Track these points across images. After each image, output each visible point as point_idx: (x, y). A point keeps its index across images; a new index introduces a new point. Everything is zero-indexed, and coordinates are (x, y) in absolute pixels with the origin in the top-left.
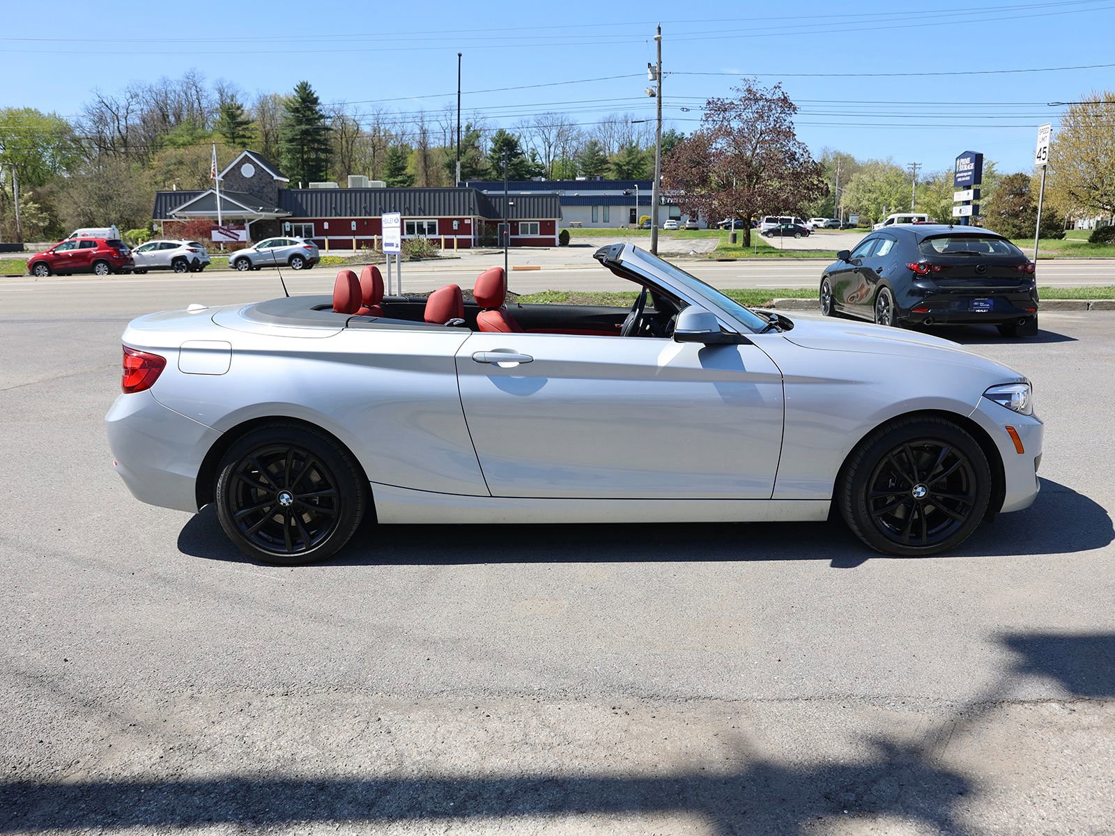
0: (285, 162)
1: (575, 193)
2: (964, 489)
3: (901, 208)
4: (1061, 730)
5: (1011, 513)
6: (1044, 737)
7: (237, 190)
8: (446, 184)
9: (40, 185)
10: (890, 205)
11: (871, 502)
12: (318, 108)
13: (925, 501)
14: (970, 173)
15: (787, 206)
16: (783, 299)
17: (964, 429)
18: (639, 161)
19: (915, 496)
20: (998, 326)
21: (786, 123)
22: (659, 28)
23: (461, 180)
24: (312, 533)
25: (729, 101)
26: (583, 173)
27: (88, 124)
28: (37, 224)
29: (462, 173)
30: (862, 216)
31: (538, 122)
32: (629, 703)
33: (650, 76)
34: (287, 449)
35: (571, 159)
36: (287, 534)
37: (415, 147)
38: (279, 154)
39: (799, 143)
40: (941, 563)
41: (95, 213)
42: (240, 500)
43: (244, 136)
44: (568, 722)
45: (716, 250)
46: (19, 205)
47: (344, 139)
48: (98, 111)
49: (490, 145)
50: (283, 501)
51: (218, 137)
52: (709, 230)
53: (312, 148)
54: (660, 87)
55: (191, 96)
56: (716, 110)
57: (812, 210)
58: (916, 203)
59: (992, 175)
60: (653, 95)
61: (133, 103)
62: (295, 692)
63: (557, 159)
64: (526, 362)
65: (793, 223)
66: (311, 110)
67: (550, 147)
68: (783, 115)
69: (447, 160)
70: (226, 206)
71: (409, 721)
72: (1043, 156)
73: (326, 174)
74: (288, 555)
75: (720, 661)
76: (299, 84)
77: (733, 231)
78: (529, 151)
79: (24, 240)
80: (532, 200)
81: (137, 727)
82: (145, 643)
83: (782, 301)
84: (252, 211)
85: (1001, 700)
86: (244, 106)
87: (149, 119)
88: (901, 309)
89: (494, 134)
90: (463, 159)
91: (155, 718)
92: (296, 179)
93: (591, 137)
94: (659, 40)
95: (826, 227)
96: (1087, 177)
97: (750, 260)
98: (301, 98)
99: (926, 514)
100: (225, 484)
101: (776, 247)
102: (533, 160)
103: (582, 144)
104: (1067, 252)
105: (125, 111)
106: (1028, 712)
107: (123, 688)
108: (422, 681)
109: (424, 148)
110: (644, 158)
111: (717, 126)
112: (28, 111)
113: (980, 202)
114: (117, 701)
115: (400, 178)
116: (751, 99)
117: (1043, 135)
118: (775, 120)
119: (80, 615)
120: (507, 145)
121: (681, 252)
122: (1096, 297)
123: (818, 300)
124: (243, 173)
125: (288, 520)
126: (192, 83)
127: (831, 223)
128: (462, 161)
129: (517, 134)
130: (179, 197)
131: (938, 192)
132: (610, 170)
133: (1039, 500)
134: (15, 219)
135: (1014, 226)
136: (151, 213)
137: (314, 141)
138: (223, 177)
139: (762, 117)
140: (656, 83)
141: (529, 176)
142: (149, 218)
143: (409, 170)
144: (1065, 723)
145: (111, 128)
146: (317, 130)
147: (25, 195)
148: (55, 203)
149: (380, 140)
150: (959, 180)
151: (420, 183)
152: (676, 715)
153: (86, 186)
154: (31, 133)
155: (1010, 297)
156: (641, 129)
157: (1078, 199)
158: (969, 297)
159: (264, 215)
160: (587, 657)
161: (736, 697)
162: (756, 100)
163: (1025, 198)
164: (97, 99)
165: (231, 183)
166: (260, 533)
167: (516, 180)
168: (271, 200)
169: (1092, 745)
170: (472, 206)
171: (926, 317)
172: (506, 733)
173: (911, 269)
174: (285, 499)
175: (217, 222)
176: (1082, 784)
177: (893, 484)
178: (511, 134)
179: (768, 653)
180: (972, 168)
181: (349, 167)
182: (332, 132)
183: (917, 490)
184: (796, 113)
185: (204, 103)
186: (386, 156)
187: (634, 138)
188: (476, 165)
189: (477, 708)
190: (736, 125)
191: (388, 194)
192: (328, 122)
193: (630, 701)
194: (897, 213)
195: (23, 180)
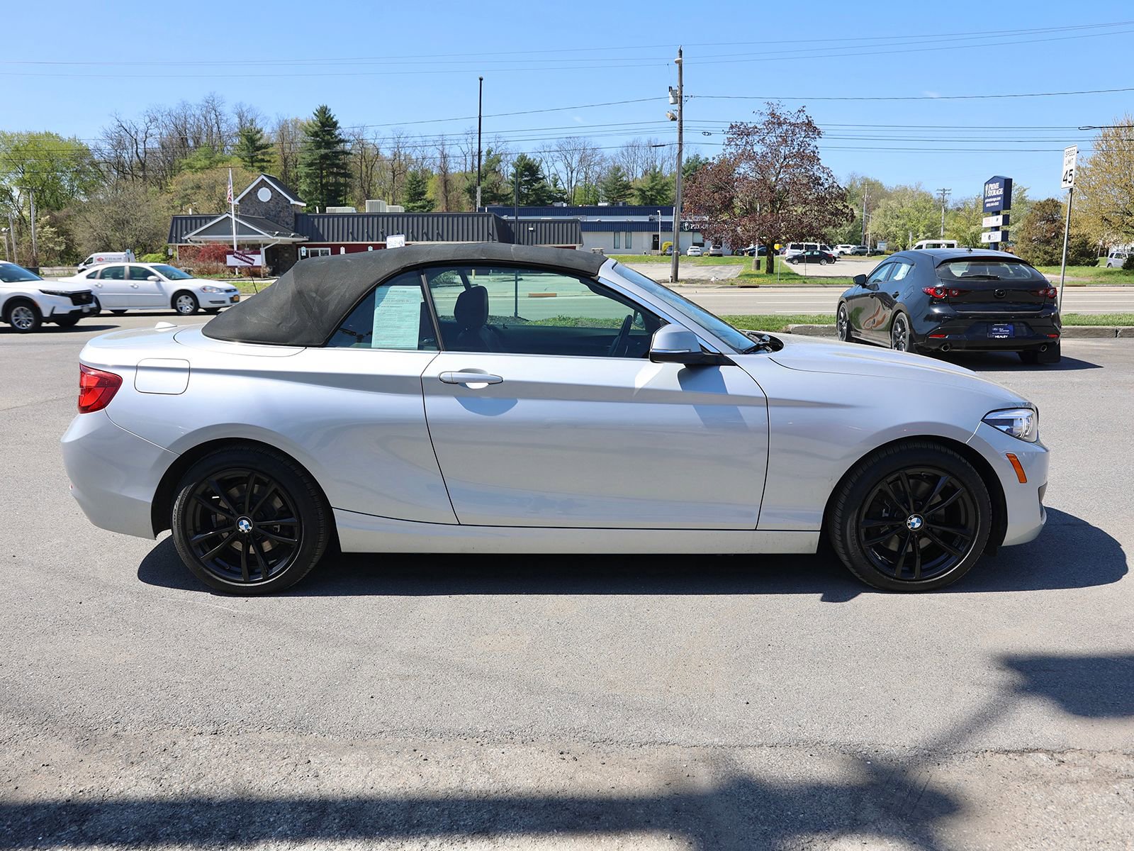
0: (304, 187)
1: (596, 219)
2: (963, 521)
3: (929, 234)
4: (1047, 783)
5: (1014, 546)
6: (1027, 791)
7: (254, 214)
8: (466, 209)
9: (58, 209)
10: (918, 231)
11: (863, 531)
12: (337, 132)
13: (921, 533)
14: (999, 198)
15: (811, 232)
16: (800, 325)
17: (965, 458)
18: (663, 187)
19: (910, 527)
20: (1019, 353)
21: (811, 148)
22: (681, 52)
23: (481, 205)
24: (270, 562)
25: (752, 125)
26: (606, 199)
27: (106, 147)
28: (53, 249)
29: (482, 198)
30: (891, 243)
31: (560, 146)
32: (579, 747)
33: (671, 100)
34: (249, 473)
35: (594, 184)
36: (243, 562)
37: (435, 171)
38: (298, 178)
39: (823, 168)
40: (934, 599)
41: (112, 238)
42: (198, 524)
43: (263, 160)
44: (510, 768)
45: (739, 276)
46: (36, 228)
47: (364, 164)
48: (117, 135)
49: (512, 170)
50: (242, 528)
51: (236, 161)
52: (733, 257)
53: (331, 172)
54: (681, 110)
55: (211, 120)
56: (739, 135)
57: (839, 236)
58: (945, 230)
59: (1022, 201)
60: (674, 119)
61: (152, 127)
62: (225, 730)
63: (579, 184)
64: (496, 383)
65: (819, 249)
66: (330, 133)
67: (572, 173)
68: (808, 139)
69: (467, 184)
70: (242, 230)
71: (340, 764)
72: (1069, 179)
73: (345, 199)
74: (244, 585)
75: (683, 703)
76: (318, 108)
77: (756, 257)
78: (551, 176)
79: (40, 264)
80: (552, 225)
81: (50, 767)
82: (78, 676)
83: (799, 327)
84: (269, 236)
85: (984, 749)
86: (264, 129)
87: (168, 143)
88: (916, 335)
89: (515, 158)
90: (483, 184)
91: (71, 758)
92: (315, 204)
93: (615, 163)
94: (680, 63)
95: (853, 254)
96: (1119, 202)
97: (773, 287)
98: (321, 123)
99: (921, 547)
100: (182, 507)
101: (800, 274)
102: (555, 185)
103: (604, 169)
104: (1099, 279)
105: (144, 135)
106: (1013, 762)
107: (44, 724)
108: (361, 720)
109: (445, 174)
110: (667, 183)
111: (740, 151)
112: (48, 135)
113: (1011, 229)
114: (34, 738)
115: (419, 203)
116: (774, 123)
117: (1069, 158)
118: (798, 144)
119: (15, 646)
120: (529, 170)
121: (703, 278)
122: (1124, 324)
123: (835, 326)
124: (259, 197)
125: (246, 548)
126: (211, 107)
127: (858, 250)
128: (482, 186)
129: (538, 159)
130: (195, 221)
131: (968, 219)
132: (633, 196)
133: (1044, 532)
134: (31, 243)
135: (1046, 253)
136: (167, 238)
137: (334, 165)
138: (239, 201)
139: (786, 141)
140: (677, 107)
141: (550, 202)
142: (165, 242)
143: (429, 195)
144: (1052, 776)
145: (130, 151)
146: (337, 154)
147: (42, 219)
148: (72, 227)
149: (400, 165)
150: (988, 205)
151: (440, 208)
152: (628, 762)
153: (103, 210)
154: (51, 157)
155: (1031, 322)
156: (665, 155)
157: (1111, 225)
158: (987, 322)
159: (280, 240)
160: (541, 697)
161: (695, 743)
162: (780, 124)
163: (1056, 224)
164: (117, 123)
165: (247, 208)
166: (217, 559)
167: (538, 205)
168: (287, 224)
169: (1079, 801)
170: (491, 232)
171: (943, 343)
172: (441, 778)
173: (927, 294)
174: (244, 526)
175: (232, 247)
176: (1065, 845)
177: (887, 515)
178: (532, 159)
179: (736, 694)
180: (1001, 193)
181: (368, 192)
182: (351, 156)
183: (913, 521)
184: (821, 137)
185: (224, 127)
186: (407, 181)
187: (658, 164)
188: (497, 190)
189: (415, 751)
190: (759, 149)
191: (406, 219)
192: (348, 147)
193: (580, 746)
194: (925, 239)
195: (40, 205)
